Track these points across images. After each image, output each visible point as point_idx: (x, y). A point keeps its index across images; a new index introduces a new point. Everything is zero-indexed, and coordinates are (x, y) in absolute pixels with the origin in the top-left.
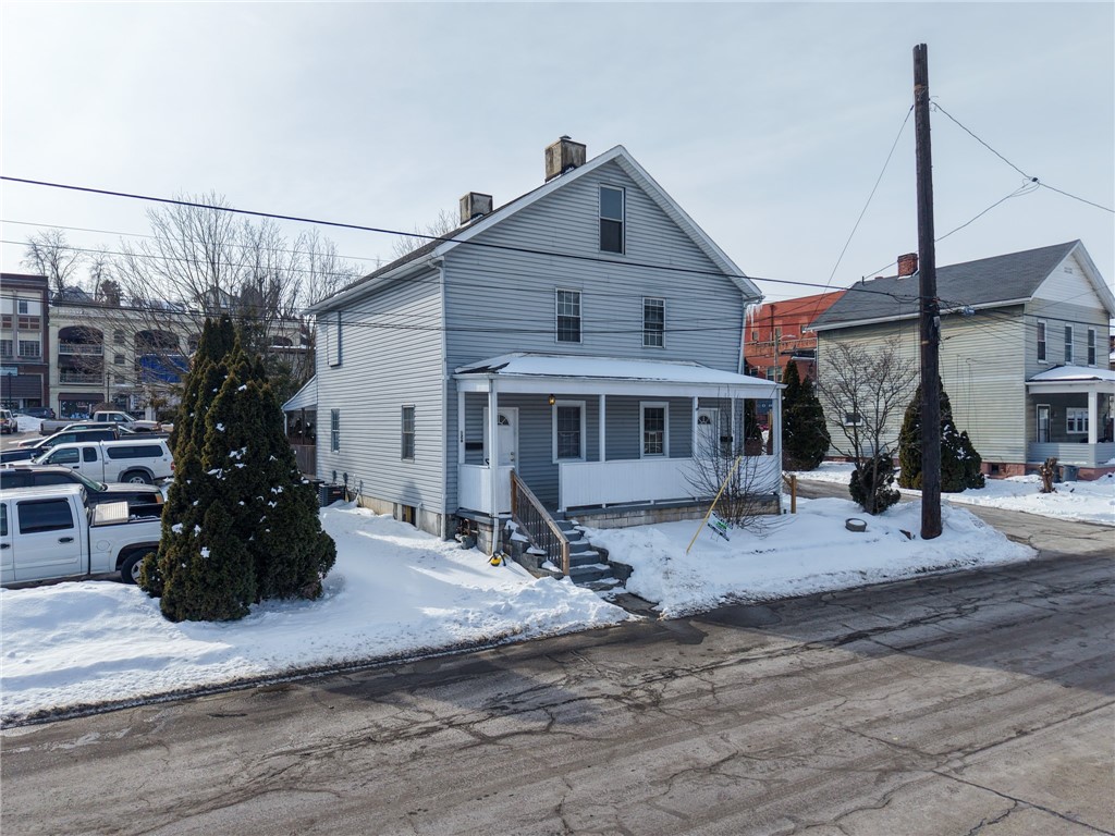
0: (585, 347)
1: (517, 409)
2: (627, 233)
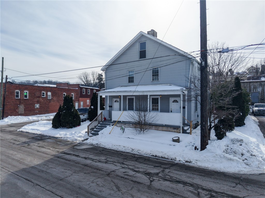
1: (119, 99)
2: (147, 52)
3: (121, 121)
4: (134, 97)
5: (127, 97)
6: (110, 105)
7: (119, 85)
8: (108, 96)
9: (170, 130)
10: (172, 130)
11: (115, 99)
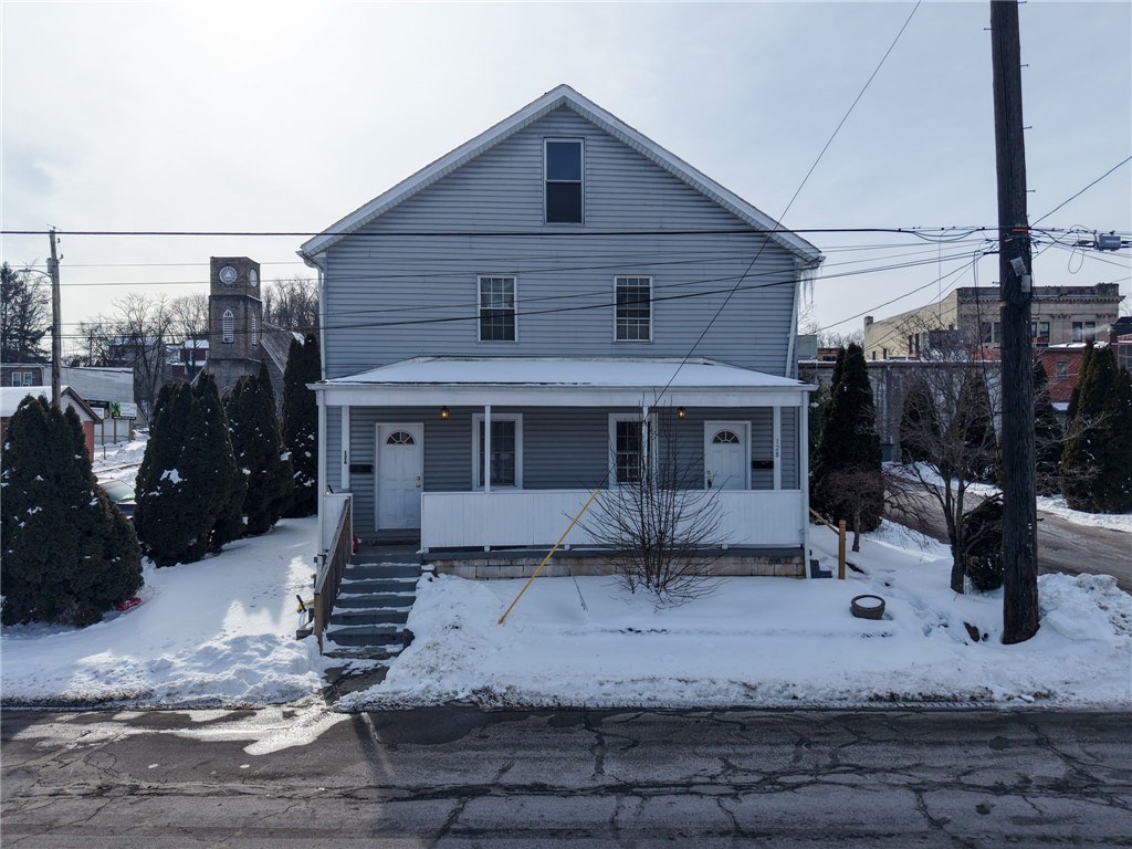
0: (521, 346)
1: (422, 424)
2: (589, 195)
3: (481, 548)
4: (518, 418)
5: (474, 415)
6: (361, 460)
7: (419, 350)
8: (340, 408)
9: (755, 567)
10: (762, 567)
11: (388, 429)
